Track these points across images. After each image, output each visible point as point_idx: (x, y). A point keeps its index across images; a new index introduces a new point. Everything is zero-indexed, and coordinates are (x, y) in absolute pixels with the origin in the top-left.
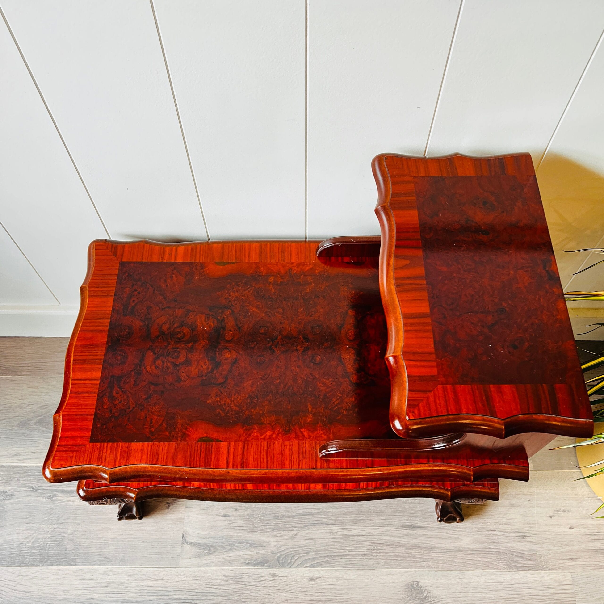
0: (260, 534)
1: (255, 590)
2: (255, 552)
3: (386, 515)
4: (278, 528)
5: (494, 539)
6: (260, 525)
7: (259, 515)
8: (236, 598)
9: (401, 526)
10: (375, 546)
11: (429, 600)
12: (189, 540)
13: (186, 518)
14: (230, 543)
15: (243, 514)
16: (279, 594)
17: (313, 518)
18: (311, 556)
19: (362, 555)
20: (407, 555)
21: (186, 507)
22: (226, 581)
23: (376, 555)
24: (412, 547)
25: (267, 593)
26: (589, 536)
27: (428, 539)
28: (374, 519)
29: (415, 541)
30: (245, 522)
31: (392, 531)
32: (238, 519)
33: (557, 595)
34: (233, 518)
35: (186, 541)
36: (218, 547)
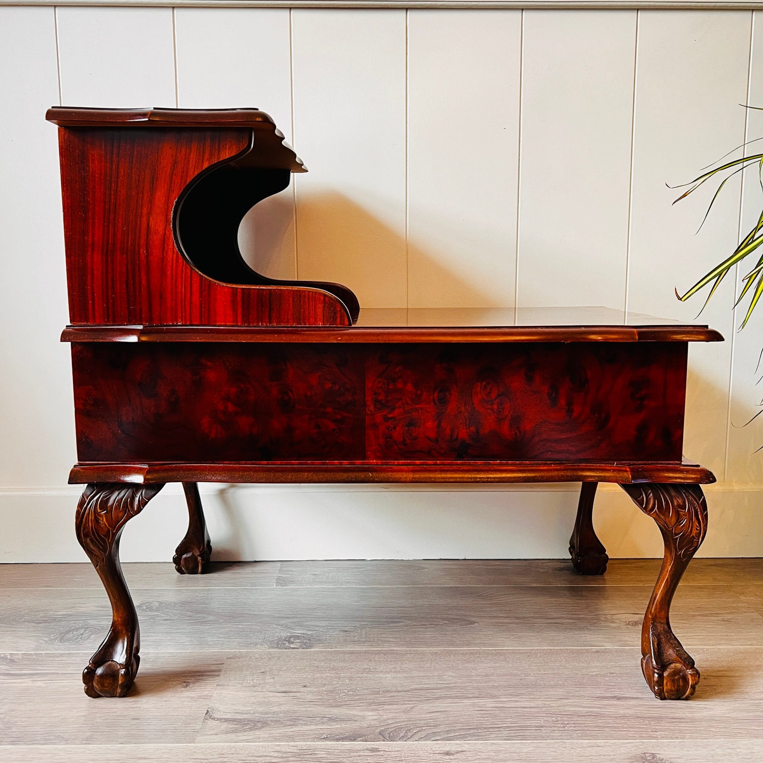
0: (348, 709)
2: (338, 726)
3: (567, 687)
4: (380, 702)
6: (347, 700)
9: (597, 698)
10: (558, 717)
12: (216, 716)
13: (215, 695)
14: (293, 718)
15: (316, 690)
17: (440, 692)
18: (442, 728)
19: (536, 726)
20: (621, 725)
21: (218, 685)
22: (282, 757)
23: (562, 726)
24: (625, 717)
27: (650, 709)
28: (549, 691)
29: (629, 712)
30: (320, 697)
31: (584, 702)
32: (307, 695)
34: (299, 694)
35: (212, 717)
36: (269, 723)
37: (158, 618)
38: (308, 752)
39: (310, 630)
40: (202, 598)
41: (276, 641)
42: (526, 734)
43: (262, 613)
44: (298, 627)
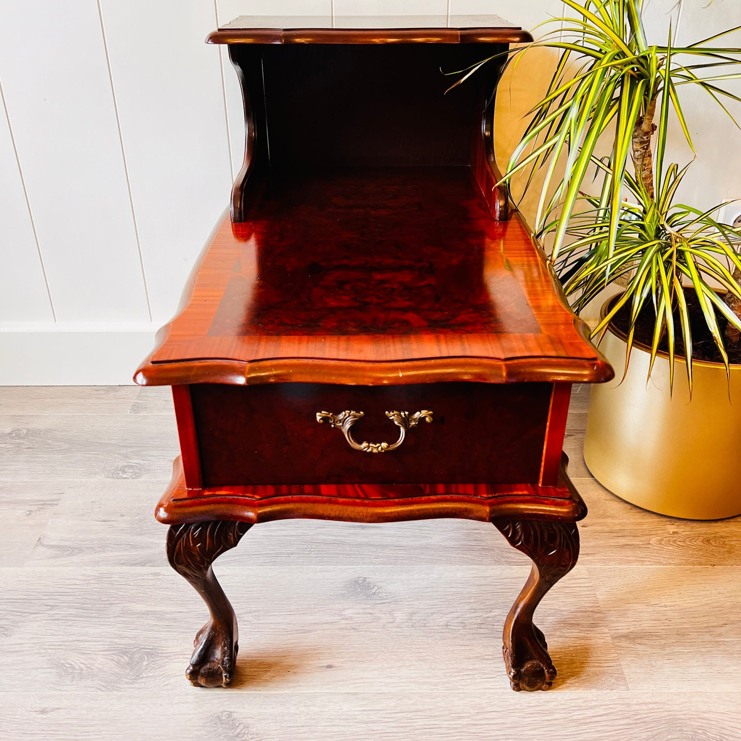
0: (149, 537)
1: (125, 589)
2: (136, 553)
5: (476, 537)
6: (151, 528)
7: (152, 520)
8: (95, 597)
10: (308, 545)
11: (380, 596)
12: (45, 542)
13: (49, 523)
14: (103, 545)
15: (130, 519)
16: (160, 592)
19: (288, 553)
20: (353, 552)
21: (54, 514)
22: (84, 580)
23: (308, 553)
24: (360, 545)
25: (142, 592)
26: (609, 534)
27: (384, 538)
29: (366, 540)
30: (131, 526)
32: (122, 523)
33: (567, 589)
34: (115, 523)
35: (42, 544)
36: (85, 549)
37: (23, 446)
38: (105, 576)
39: (144, 460)
40: (64, 425)
41: (113, 471)
42: (277, 560)
43: (110, 442)
44: (135, 457)
